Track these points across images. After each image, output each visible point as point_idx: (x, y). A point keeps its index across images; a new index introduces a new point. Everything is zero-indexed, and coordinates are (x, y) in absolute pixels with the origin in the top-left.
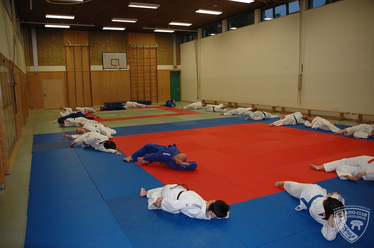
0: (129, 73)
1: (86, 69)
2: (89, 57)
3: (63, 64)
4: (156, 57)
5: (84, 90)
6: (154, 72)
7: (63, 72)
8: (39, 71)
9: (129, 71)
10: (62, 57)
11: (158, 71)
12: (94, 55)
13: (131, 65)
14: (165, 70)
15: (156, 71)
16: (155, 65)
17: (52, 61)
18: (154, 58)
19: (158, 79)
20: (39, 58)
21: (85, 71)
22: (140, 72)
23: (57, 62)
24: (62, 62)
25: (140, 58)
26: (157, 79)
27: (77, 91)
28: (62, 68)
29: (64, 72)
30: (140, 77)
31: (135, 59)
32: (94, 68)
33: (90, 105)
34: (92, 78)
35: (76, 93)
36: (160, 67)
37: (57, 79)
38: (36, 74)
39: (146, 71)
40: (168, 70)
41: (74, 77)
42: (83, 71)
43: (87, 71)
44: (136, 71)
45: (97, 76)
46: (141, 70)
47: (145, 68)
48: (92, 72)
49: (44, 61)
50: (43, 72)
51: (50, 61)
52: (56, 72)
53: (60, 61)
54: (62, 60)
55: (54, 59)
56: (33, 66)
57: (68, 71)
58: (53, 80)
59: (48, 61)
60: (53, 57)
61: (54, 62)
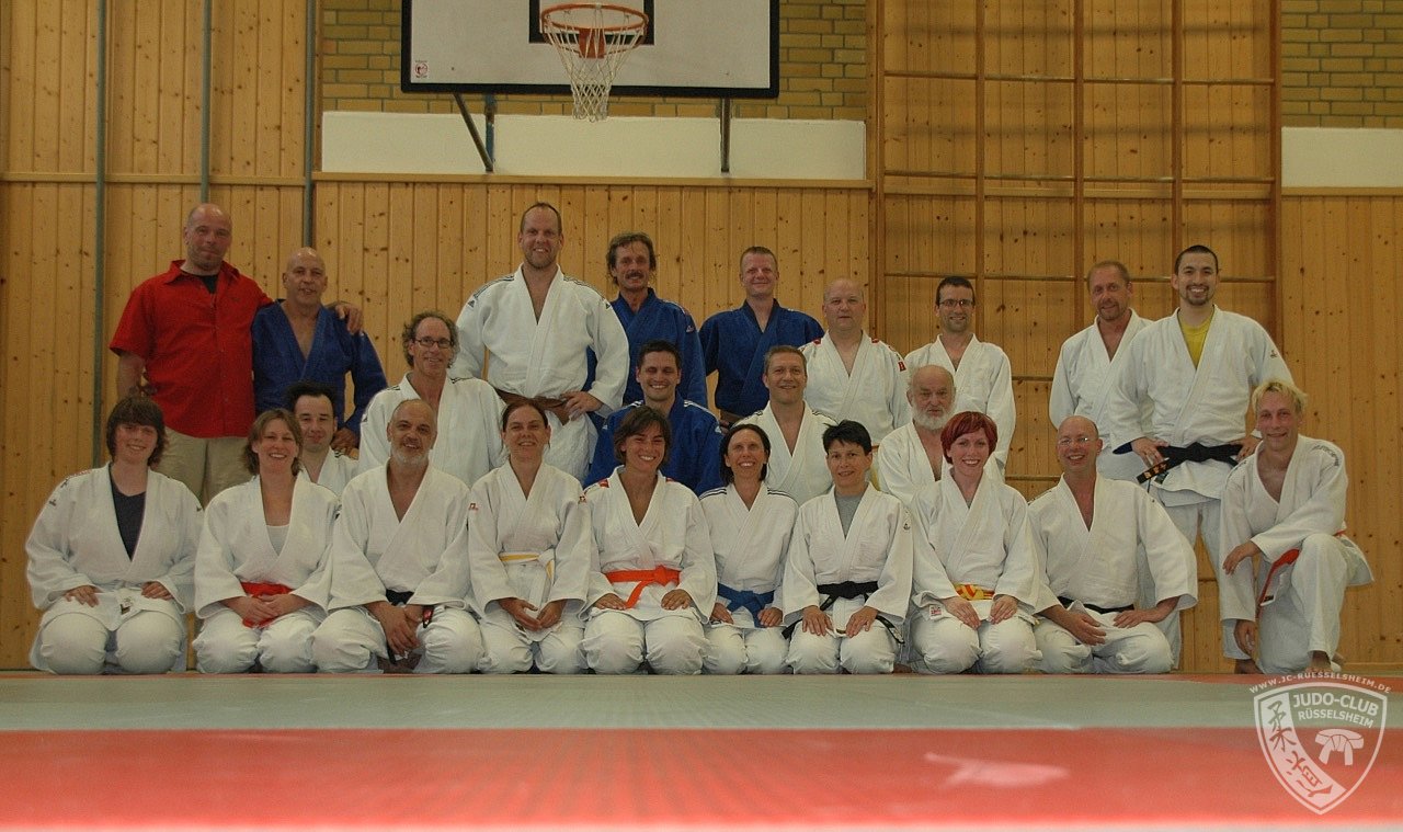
0: (860, 228)
1: (259, 154)
6: (1237, 229)
9: (861, 203)
13: (893, 117)
15: (1268, 207)
16: (1255, 130)
18: (1232, 30)
22: (1015, 216)
30: (1015, 293)
31: (958, 32)
36: (1324, 157)
39: (1106, 214)
41: (91, 246)
42: (221, 178)
43: (273, 178)
44: (964, 197)
45: (393, 252)
46: (1036, 199)
47: (1099, 157)
48: (333, 189)
57: (12, 176)
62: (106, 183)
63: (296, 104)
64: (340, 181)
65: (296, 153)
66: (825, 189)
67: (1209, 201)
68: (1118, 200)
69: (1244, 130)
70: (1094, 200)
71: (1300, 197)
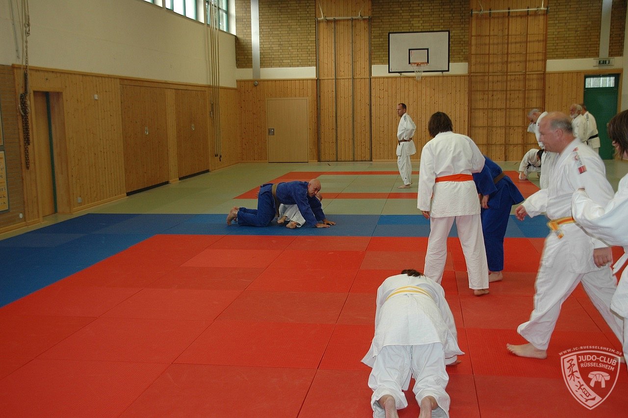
0: (467, 82)
1: (361, 72)
2: (370, 45)
3: (310, 63)
4: (545, 38)
5: (355, 123)
6: (538, 79)
7: (310, 81)
8: (263, 77)
9: (467, 78)
11: (547, 76)
12: (381, 40)
13: (473, 61)
14: (568, 73)
15: (543, 75)
16: (542, 60)
17: (289, 56)
18: (538, 41)
19: (547, 97)
20: (262, 51)
21: (360, 77)
22: (495, 79)
23: (299, 58)
24: (309, 58)
25: (498, 44)
26: (544, 97)
27: (338, 123)
28: (309, 72)
29: (312, 80)
30: (495, 93)
31: (485, 44)
32: (379, 70)
33: (368, 157)
34: (373, 94)
35: (336, 130)
36: (554, 65)
37: (296, 96)
38: (256, 86)
39: (513, 77)
40: (578, 73)
41: (334, 91)
42: (355, 78)
43: (364, 77)
44: (486, 76)
45: (384, 90)
46: (499, 75)
47: (512, 67)
48: (374, 79)
49: (273, 56)
50: (268, 81)
51: (284, 56)
52: (295, 80)
53: (304, 55)
54: (310, 52)
55: (292, 51)
56: (251, 69)
57: (320, 78)
58: (288, 98)
59: (282, 56)
60: (290, 48)
61: (293, 58)
62: (336, 79)
63: (367, 64)
64: (375, 78)
65: (368, 72)
66: (460, 76)
67: (533, 74)
68: (515, 75)
69: (540, 60)
70: (510, 75)
71: (550, 73)
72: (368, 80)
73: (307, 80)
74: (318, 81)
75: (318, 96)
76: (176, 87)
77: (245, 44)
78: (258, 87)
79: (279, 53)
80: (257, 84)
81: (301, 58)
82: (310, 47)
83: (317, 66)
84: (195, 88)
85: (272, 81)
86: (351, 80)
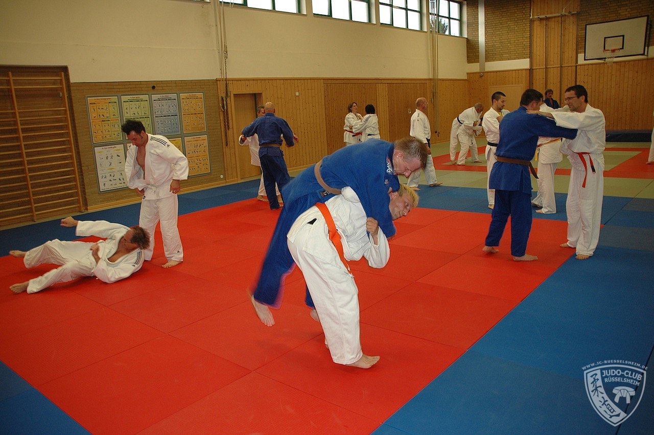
1: (569, 61)
2: (578, 35)
3: (525, 56)
7: (525, 71)
8: (487, 70)
10: (524, 43)
17: (508, 51)
20: (487, 49)
21: (567, 65)
23: (515, 52)
24: (524, 51)
28: (524, 64)
29: (526, 69)
34: (578, 80)
37: (512, 84)
38: (481, 77)
41: (544, 78)
42: (563, 66)
43: (571, 65)
48: (579, 66)
49: (495, 52)
50: (491, 72)
51: (504, 51)
52: (512, 70)
53: (520, 50)
54: (525, 47)
55: (511, 46)
56: (478, 64)
57: (534, 68)
58: (506, 86)
59: (502, 52)
60: (509, 45)
61: (511, 53)
62: (546, 68)
63: (574, 53)
64: (581, 65)
65: (574, 60)
72: (574, 67)
73: (522, 70)
74: (531, 71)
75: (531, 83)
76: (390, 82)
77: (473, 44)
78: (483, 78)
79: (500, 50)
80: (482, 75)
81: (518, 52)
82: (525, 43)
83: (531, 57)
84: (413, 82)
85: (494, 72)
86: (559, 69)
